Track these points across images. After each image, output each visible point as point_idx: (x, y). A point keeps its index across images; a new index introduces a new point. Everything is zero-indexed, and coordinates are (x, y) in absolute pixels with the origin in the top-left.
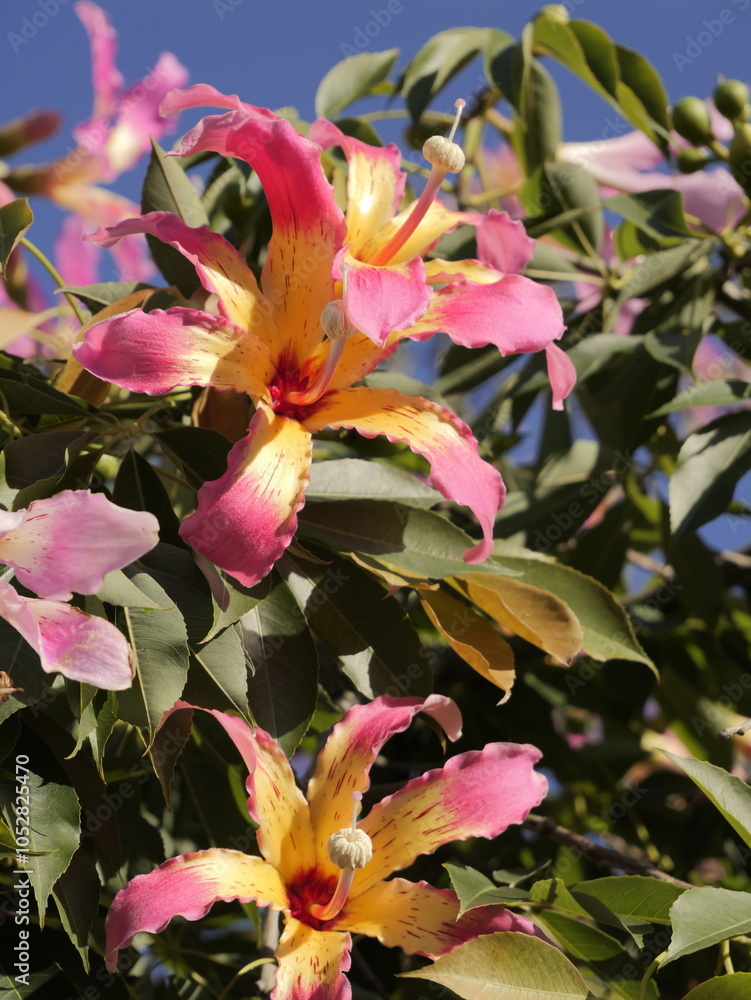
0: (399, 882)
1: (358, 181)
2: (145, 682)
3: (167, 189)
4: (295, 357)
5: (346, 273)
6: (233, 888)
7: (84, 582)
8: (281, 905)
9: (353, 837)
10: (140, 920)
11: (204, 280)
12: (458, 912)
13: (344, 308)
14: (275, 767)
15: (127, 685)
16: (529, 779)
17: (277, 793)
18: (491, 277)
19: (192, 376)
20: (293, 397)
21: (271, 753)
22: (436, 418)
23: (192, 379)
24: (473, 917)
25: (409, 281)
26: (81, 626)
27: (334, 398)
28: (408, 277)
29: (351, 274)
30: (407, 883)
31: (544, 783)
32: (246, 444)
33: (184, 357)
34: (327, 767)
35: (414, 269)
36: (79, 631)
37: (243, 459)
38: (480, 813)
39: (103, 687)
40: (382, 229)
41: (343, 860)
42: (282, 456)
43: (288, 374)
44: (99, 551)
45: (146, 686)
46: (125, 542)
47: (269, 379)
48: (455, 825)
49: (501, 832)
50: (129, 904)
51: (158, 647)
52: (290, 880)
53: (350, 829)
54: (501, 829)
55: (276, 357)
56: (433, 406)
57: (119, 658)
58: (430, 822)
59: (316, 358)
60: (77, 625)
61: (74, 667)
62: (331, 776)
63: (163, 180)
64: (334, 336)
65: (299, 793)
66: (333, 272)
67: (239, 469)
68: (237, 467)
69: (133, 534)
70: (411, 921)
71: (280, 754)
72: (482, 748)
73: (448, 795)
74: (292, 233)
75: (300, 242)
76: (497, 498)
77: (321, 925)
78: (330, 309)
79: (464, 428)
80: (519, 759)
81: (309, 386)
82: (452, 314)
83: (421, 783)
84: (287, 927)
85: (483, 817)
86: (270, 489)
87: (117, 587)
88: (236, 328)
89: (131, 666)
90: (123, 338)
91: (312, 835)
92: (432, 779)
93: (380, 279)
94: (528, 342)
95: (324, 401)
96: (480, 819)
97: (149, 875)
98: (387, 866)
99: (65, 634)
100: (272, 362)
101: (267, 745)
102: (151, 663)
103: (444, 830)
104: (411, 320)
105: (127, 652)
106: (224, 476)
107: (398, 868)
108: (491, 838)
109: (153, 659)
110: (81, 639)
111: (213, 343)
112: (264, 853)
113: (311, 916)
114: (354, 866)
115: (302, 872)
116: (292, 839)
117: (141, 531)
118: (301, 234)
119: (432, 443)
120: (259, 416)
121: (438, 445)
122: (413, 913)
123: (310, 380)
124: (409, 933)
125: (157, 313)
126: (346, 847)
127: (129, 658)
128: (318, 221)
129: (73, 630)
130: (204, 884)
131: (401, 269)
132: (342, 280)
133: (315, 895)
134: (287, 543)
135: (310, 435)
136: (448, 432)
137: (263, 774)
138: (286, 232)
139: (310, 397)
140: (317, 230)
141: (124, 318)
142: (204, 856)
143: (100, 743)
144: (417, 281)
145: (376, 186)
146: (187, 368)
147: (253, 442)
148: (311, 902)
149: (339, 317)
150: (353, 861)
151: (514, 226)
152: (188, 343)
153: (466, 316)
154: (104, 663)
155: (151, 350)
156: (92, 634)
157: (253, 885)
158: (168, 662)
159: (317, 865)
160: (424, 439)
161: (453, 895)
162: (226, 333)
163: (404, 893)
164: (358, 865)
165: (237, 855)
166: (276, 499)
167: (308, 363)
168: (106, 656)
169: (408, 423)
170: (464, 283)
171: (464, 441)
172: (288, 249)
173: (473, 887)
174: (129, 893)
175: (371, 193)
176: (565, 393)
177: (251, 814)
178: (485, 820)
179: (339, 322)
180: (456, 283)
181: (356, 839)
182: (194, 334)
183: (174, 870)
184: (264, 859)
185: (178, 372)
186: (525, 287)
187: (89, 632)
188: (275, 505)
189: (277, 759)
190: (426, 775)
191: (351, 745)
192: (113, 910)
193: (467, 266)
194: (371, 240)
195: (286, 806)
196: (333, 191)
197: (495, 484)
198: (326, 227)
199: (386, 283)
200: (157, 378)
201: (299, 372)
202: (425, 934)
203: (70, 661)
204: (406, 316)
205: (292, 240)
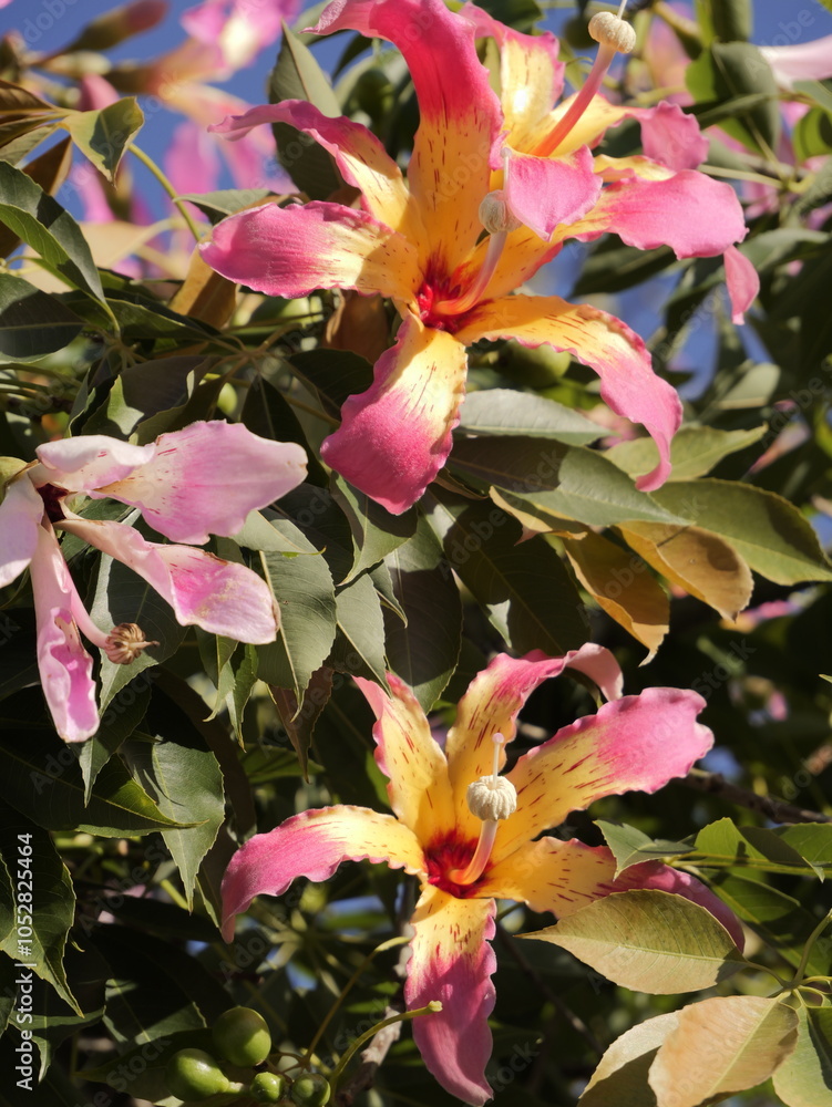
0: (547, 840)
1: (512, 70)
2: (289, 639)
3: (298, 82)
4: (444, 264)
5: (507, 159)
6: (362, 848)
7: (223, 523)
8: (415, 868)
9: (495, 785)
10: (259, 882)
11: (345, 172)
12: (615, 871)
13: (506, 199)
14: (408, 715)
15: (272, 638)
16: (692, 730)
17: (411, 744)
18: (662, 175)
19: (333, 278)
20: (444, 307)
21: (403, 700)
22: (605, 328)
23: (333, 281)
24: (632, 876)
25: (576, 171)
26: (217, 574)
27: (490, 308)
28: (575, 167)
29: (511, 162)
30: (557, 843)
31: (708, 735)
32: (394, 354)
33: (324, 257)
34: (468, 717)
35: (581, 159)
36: (215, 579)
37: (392, 370)
38: (637, 766)
39: (245, 641)
40: (538, 124)
41: (484, 810)
42: (434, 369)
43: (438, 280)
44: (239, 488)
45: (290, 643)
46: (268, 477)
47: (417, 286)
48: (610, 779)
49: (663, 785)
50: (246, 867)
51: (301, 600)
52: (427, 844)
53: (492, 777)
54: (663, 782)
55: (424, 263)
56: (601, 314)
57: (261, 609)
58: (582, 774)
59: (469, 263)
60: (212, 573)
61: (212, 620)
62: (472, 726)
63: (294, 71)
64: (495, 230)
65: (435, 745)
66: (491, 161)
67: (388, 381)
68: (385, 379)
69: (277, 468)
70: (562, 883)
71: (413, 700)
72: (639, 693)
73: (603, 745)
74: (442, 121)
75: (452, 132)
76: (674, 417)
77: (463, 892)
78: (490, 201)
79: (637, 339)
80: (681, 706)
81: (460, 294)
82: (623, 213)
83: (572, 732)
84: (424, 894)
85: (641, 769)
86: (421, 404)
87: (255, 530)
88: (382, 227)
89: (275, 617)
90: (256, 235)
91: (451, 792)
92: (584, 727)
93: (544, 168)
94: (706, 245)
95: (478, 311)
96: (639, 771)
97: (268, 835)
98: (535, 825)
99: (198, 583)
100: (420, 268)
101: (398, 690)
102: (295, 618)
103: (598, 784)
104: (580, 213)
105: (270, 601)
106: (371, 389)
107: (547, 827)
108: (651, 793)
109: (297, 613)
110: (219, 588)
111: (356, 242)
112: (397, 811)
113: (451, 883)
114: (496, 816)
115: (441, 834)
116: (429, 798)
117: (286, 464)
118: (452, 123)
119: (601, 355)
120: (407, 324)
121: (607, 357)
122: (565, 875)
123: (462, 289)
124: (561, 896)
125: (294, 208)
126: (487, 795)
127: (273, 608)
128: (471, 108)
129: (208, 578)
130: (331, 843)
131: (567, 160)
132: (502, 169)
133: (456, 860)
134: (441, 464)
135: (464, 348)
136: (619, 344)
137: (393, 723)
138: (436, 121)
139: (464, 304)
140: (470, 119)
141: (257, 212)
142: (330, 812)
143: (238, 707)
144: (584, 171)
145: (531, 77)
146: (328, 269)
147: (402, 352)
148: (451, 867)
149: (500, 209)
150: (495, 810)
151: (686, 120)
152: (328, 241)
153: (637, 215)
154: (246, 614)
155: (287, 249)
156: (230, 582)
157: (385, 846)
158: (313, 616)
159: (457, 826)
160: (593, 350)
161: (609, 854)
162: (371, 231)
163: (554, 853)
164: (502, 816)
165: (367, 813)
166: (428, 415)
167: (460, 270)
168: (248, 606)
169: (574, 333)
170: (633, 180)
171: (636, 354)
172: (438, 140)
173: (630, 845)
174: (246, 854)
175: (527, 83)
176: (747, 304)
177: (380, 766)
178: (645, 773)
179: (500, 213)
180: (625, 180)
181: (499, 787)
182: (335, 231)
183: (297, 828)
184: (397, 818)
185: (318, 273)
186: (702, 184)
187: (227, 580)
188: (427, 422)
189: (409, 706)
190: (577, 723)
191: (496, 693)
192: (228, 873)
193: (636, 162)
194: (526, 136)
195: (420, 759)
196: (488, 75)
197: (671, 402)
198: (481, 114)
199: (551, 173)
200: (295, 280)
201: (449, 280)
202: (577, 896)
203: (207, 613)
204: (574, 207)
205: (442, 129)
